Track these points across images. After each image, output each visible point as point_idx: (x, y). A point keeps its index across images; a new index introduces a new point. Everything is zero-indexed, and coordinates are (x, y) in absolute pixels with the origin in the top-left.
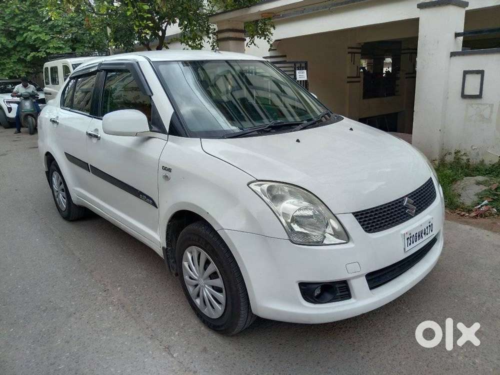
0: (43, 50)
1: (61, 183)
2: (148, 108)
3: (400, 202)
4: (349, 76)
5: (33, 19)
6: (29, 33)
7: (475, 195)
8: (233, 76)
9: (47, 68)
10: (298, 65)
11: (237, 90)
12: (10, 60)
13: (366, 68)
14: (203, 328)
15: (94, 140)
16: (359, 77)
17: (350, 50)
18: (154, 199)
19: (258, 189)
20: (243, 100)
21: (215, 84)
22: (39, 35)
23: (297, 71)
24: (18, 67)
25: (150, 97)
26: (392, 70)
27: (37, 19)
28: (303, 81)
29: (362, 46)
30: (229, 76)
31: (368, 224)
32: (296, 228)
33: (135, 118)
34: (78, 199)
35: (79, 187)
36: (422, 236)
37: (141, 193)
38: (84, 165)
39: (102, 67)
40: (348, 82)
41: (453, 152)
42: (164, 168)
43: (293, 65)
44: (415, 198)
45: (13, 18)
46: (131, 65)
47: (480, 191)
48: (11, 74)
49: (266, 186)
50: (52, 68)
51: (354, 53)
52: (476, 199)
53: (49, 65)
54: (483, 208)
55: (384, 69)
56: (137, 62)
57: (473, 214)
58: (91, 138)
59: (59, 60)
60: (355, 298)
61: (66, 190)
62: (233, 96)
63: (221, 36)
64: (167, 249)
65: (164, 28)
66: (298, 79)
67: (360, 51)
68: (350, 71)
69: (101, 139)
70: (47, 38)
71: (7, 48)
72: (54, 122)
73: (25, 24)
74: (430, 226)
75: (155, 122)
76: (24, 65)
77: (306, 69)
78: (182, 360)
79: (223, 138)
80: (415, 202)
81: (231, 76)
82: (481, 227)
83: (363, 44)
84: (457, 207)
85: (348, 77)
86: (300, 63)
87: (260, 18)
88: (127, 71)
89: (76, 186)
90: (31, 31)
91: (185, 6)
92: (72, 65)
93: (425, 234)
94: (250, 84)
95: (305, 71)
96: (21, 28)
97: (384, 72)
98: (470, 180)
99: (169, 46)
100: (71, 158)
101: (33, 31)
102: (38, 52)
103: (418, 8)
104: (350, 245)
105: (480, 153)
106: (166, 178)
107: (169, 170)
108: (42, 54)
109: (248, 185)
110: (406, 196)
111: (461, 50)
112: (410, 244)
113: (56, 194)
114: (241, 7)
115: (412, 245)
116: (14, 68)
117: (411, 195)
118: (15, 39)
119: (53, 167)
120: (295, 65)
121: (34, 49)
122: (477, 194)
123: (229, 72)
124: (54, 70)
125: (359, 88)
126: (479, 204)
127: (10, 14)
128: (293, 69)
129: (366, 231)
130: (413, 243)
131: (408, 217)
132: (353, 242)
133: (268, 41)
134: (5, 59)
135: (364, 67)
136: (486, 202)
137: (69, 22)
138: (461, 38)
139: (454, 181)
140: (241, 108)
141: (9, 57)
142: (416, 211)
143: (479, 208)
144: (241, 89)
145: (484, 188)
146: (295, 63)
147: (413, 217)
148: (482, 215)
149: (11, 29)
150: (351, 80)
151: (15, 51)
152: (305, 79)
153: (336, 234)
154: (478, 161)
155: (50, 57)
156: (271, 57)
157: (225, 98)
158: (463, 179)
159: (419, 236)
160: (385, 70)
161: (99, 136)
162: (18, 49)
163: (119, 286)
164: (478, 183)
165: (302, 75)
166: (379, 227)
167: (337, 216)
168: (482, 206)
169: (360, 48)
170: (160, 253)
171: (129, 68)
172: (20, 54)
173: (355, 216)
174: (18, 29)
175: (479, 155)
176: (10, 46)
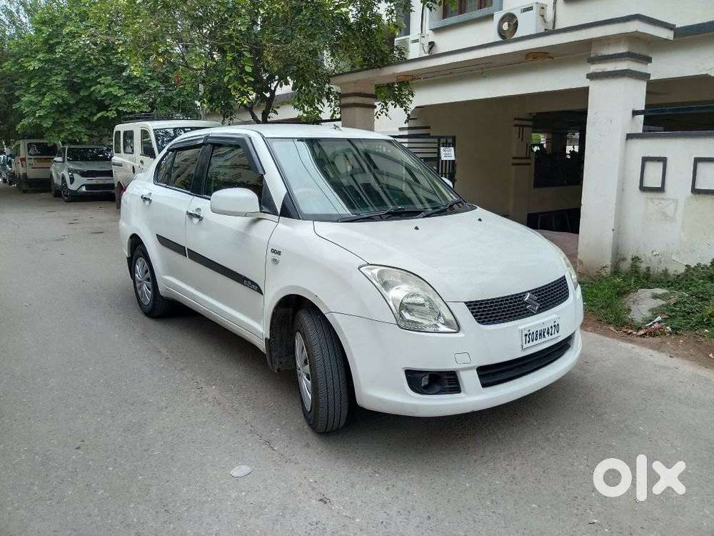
0: (114, 108)
1: (146, 272)
2: (259, 187)
3: (520, 297)
4: (515, 155)
5: (104, 69)
6: (99, 86)
7: (649, 311)
8: (355, 156)
9: (119, 132)
10: (442, 140)
11: (361, 173)
12: (71, 118)
13: (545, 146)
14: (306, 427)
15: (196, 220)
16: (529, 158)
17: (517, 122)
18: (259, 285)
19: (368, 273)
20: (367, 187)
21: (333, 163)
22: (110, 89)
23: (442, 149)
24: (79, 128)
25: (262, 175)
26: (579, 150)
27: (108, 69)
28: (450, 161)
29: (534, 117)
30: (350, 156)
31: (482, 315)
32: (407, 316)
33: (244, 197)
34: (167, 289)
35: (169, 275)
36: (544, 335)
37: (246, 278)
38: (179, 249)
39: (209, 140)
40: (514, 164)
41: (629, 258)
42: (273, 251)
43: (436, 140)
44: (539, 295)
45: (78, 68)
46: (242, 140)
47: (656, 306)
48: (70, 138)
49: (376, 271)
50: (125, 133)
51: (524, 126)
52: (649, 315)
53: (122, 128)
54: (656, 325)
55: (567, 147)
56: (250, 138)
57: (642, 332)
58: (191, 218)
59: (137, 123)
60: (465, 392)
61: (153, 279)
62: (355, 180)
63: (345, 101)
64: (270, 340)
65: (273, 89)
66: (443, 158)
67: (531, 123)
68: (516, 149)
69: (203, 220)
70: (120, 93)
71: (68, 104)
72: (145, 199)
73: (93, 74)
74: (555, 326)
75: (266, 202)
76: (87, 125)
77: (454, 145)
78: (282, 452)
79: (338, 221)
80: (539, 299)
81: (352, 156)
82: (645, 346)
83: (535, 115)
84: (624, 324)
85: (514, 158)
86: (446, 137)
87: (394, 80)
88: (238, 147)
89: (166, 275)
90: (101, 84)
91: (301, 66)
92: (155, 130)
93: (548, 333)
94: (375, 167)
95: (452, 149)
96: (88, 80)
97: (568, 152)
98: (645, 293)
99: (277, 110)
100: (164, 241)
101: (104, 83)
102: (107, 111)
103: (587, 78)
104: (460, 335)
105: (663, 259)
106: (275, 261)
107: (279, 253)
108: (112, 114)
109: (359, 269)
110: (529, 291)
111: (641, 132)
112: (529, 342)
113: (138, 285)
114: (371, 67)
115: (532, 344)
116: (75, 130)
117: (534, 292)
118: (78, 93)
119: (138, 252)
120: (439, 140)
121: (102, 106)
122: (651, 310)
123: (351, 150)
124: (129, 135)
125: (529, 172)
126: (651, 321)
127: (76, 61)
128: (436, 145)
129: (479, 322)
130: (533, 341)
131: (528, 313)
132: (464, 333)
133: (405, 110)
134: (65, 117)
135: (542, 145)
136: (659, 318)
137: (149, 74)
138: (641, 117)
139: (626, 293)
140: (363, 194)
141: (70, 115)
142: (539, 309)
143: (651, 326)
144: (364, 171)
145: (660, 302)
146: (439, 138)
147: (535, 314)
148: (652, 334)
149: (75, 80)
150: (519, 162)
151: (77, 107)
152: (453, 158)
153: (447, 323)
154: (660, 271)
155: (123, 117)
156: (409, 128)
157: (344, 181)
158: (637, 291)
159: (540, 334)
160: (569, 149)
161: (201, 215)
162: (81, 105)
163: (214, 385)
164: (655, 297)
165: (448, 154)
166: (494, 320)
167: (448, 304)
168: (654, 323)
169: (531, 120)
170: (262, 345)
171: (240, 144)
172: (82, 111)
173: (468, 306)
174: (85, 80)
175: (661, 262)
176: (72, 102)
